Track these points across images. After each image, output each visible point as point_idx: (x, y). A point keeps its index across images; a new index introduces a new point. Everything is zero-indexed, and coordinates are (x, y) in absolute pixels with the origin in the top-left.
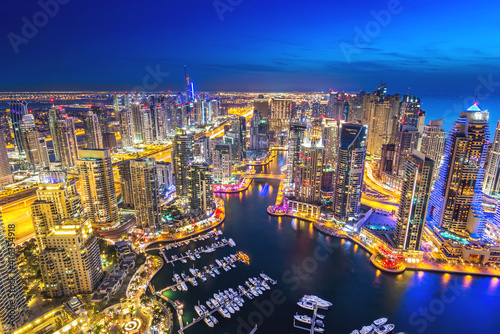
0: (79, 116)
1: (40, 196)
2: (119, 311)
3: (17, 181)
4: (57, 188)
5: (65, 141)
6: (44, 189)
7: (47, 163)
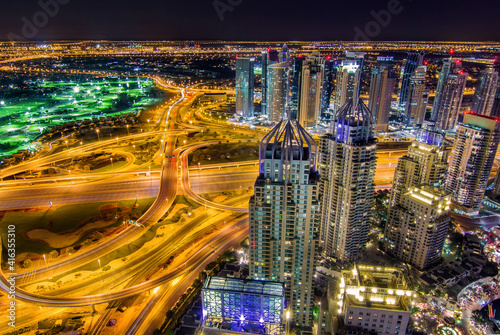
0: (471, 73)
1: (411, 153)
2: (443, 308)
3: (390, 131)
4: (429, 150)
5: (449, 100)
6: (417, 147)
7: (421, 121)
